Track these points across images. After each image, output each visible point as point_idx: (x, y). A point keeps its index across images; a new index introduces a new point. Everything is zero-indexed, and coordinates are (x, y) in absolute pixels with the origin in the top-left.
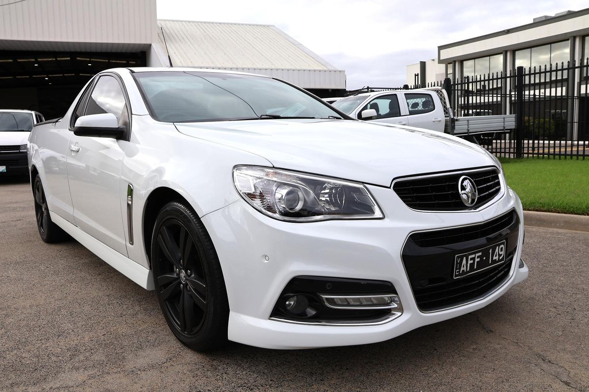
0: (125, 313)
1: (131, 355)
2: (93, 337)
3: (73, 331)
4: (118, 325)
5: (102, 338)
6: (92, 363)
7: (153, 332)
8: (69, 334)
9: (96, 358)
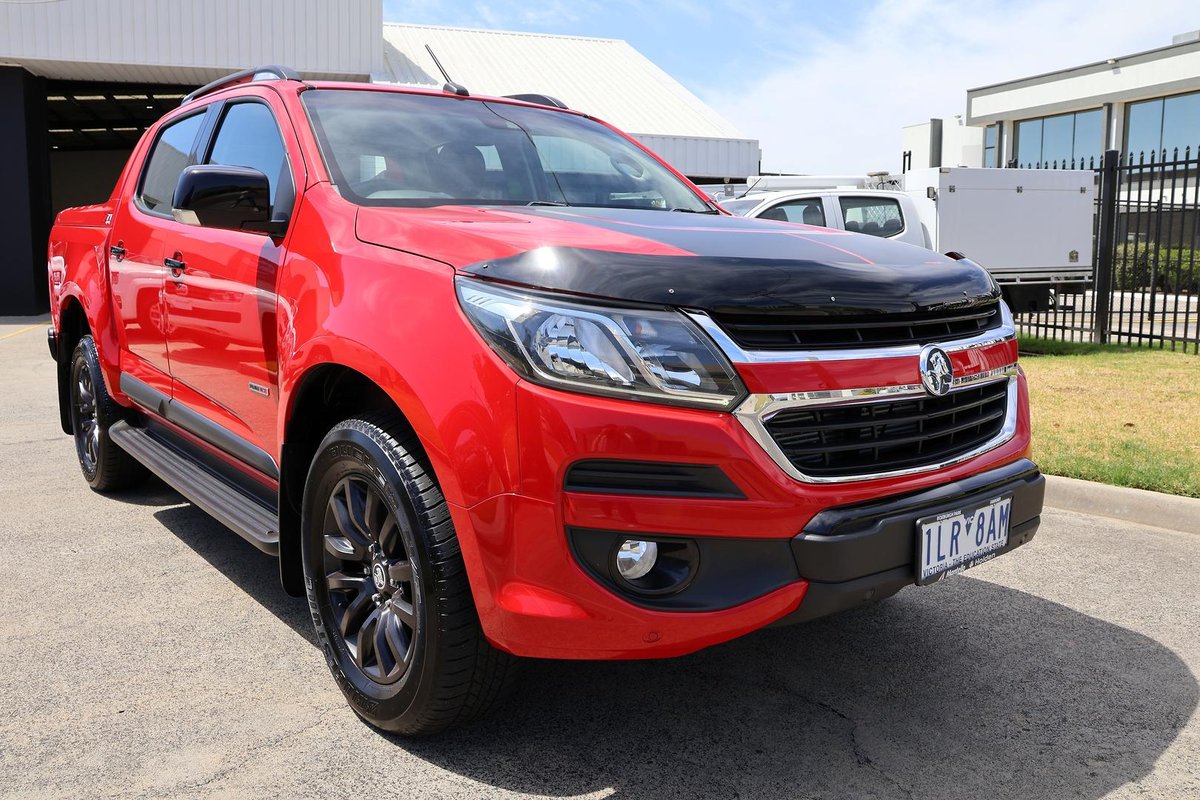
0: (177, 666)
1: (155, 760)
2: (99, 716)
3: (67, 698)
4: (154, 692)
5: (116, 717)
6: (76, 773)
7: (215, 712)
8: (57, 705)
9: (88, 763)
